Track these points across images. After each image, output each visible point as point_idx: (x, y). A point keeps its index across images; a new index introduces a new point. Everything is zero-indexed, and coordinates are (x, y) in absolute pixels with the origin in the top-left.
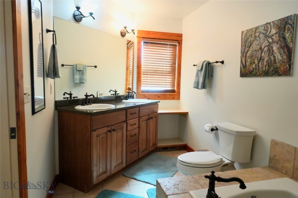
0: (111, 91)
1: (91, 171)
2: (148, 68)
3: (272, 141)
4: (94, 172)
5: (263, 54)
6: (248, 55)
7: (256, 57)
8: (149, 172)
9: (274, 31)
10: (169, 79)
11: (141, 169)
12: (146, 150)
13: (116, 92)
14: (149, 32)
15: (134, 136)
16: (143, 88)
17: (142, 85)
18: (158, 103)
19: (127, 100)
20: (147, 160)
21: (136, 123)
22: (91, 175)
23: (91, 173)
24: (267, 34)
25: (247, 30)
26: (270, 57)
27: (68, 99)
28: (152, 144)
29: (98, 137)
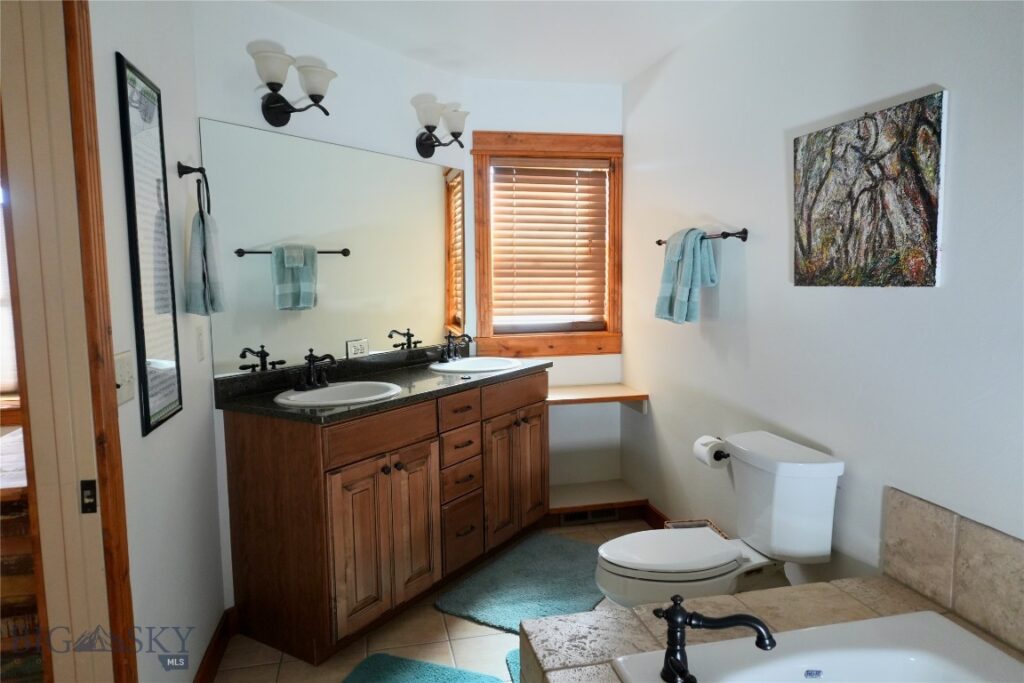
0: (394, 335)
2: (511, 252)
4: (338, 599)
5: (857, 215)
6: (815, 216)
7: (837, 224)
8: (518, 597)
9: (885, 144)
10: (582, 286)
11: (493, 588)
12: (511, 525)
13: (409, 335)
15: (466, 480)
16: (499, 320)
17: (495, 310)
18: (547, 370)
19: (446, 361)
20: (512, 558)
21: (472, 440)
24: (867, 152)
25: (810, 135)
26: (876, 226)
27: (254, 370)
28: (528, 505)
29: (346, 491)
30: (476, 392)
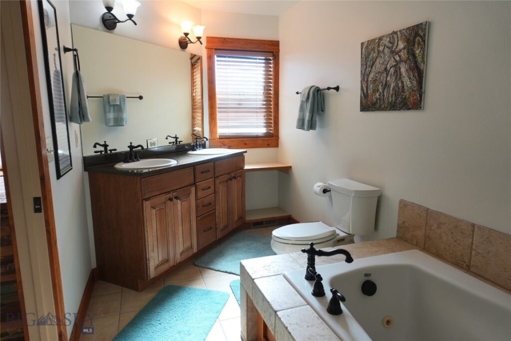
0: (169, 138)
1: (146, 259)
3: (401, 201)
5: (389, 79)
6: (370, 79)
7: (380, 83)
9: (401, 45)
11: (220, 255)
12: (228, 227)
13: (176, 138)
14: (225, 39)
15: (207, 206)
16: (221, 131)
17: (219, 125)
18: (244, 154)
19: (195, 150)
21: (210, 186)
22: (147, 265)
23: (146, 262)
24: (394, 49)
25: (368, 41)
26: (397, 83)
27: (101, 153)
28: (236, 218)
29: (152, 209)
30: (212, 164)
